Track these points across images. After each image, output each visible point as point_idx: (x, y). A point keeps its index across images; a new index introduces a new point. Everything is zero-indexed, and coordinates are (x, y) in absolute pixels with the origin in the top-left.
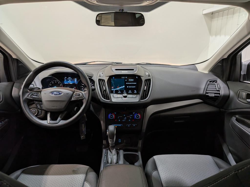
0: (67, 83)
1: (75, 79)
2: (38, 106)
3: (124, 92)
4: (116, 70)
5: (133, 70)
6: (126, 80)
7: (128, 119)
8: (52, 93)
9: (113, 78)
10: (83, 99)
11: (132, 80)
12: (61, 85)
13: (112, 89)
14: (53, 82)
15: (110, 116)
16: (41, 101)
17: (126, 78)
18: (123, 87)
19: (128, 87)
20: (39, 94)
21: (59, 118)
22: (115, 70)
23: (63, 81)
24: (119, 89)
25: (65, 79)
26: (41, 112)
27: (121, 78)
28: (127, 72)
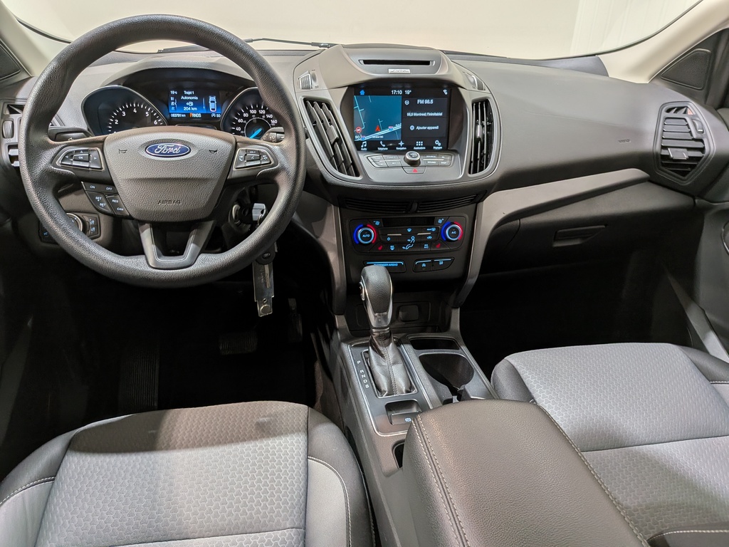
0: (179, 115)
1: (211, 99)
2: (101, 201)
3: (399, 146)
4: (366, 62)
5: (427, 63)
6: (407, 103)
7: (420, 242)
8: (151, 147)
9: (362, 93)
10: (276, 173)
11: (427, 102)
12: (155, 122)
13: (356, 137)
14: (123, 110)
15: (363, 233)
16: (110, 183)
17: (408, 92)
18: (394, 129)
19: (412, 128)
20: (95, 153)
21: (191, 247)
22: (362, 62)
23: (166, 107)
24: (382, 137)
25: (172, 99)
26: (97, 225)
27: (390, 94)
28: (408, 71)
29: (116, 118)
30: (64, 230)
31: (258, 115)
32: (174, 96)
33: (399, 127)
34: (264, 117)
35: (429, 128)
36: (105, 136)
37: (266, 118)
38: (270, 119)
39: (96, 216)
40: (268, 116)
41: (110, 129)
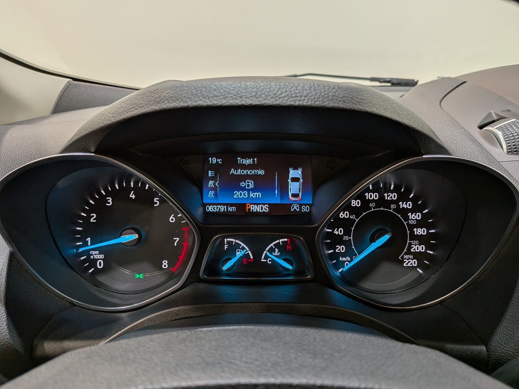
0: (222, 209)
1: (293, 173)
12: (172, 219)
14: (108, 194)
23: (195, 189)
25: (210, 173)
29: (93, 209)
31: (381, 202)
32: (214, 167)
34: (393, 206)
37: (398, 209)
38: (407, 210)
40: (403, 205)
41: (79, 232)
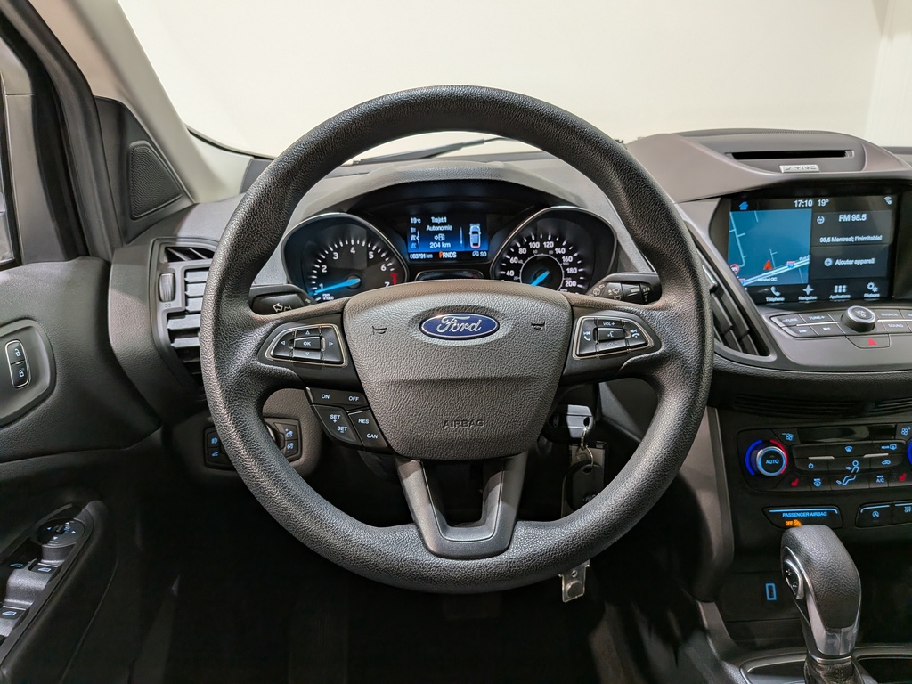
0: (422, 256)
1: (473, 228)
2: (340, 423)
3: (804, 294)
4: (738, 156)
5: (841, 153)
6: (821, 220)
11: (856, 217)
12: (383, 268)
14: (335, 250)
15: (765, 457)
16: (357, 387)
17: (823, 202)
18: (797, 265)
19: (828, 262)
20: (330, 334)
22: (731, 156)
23: (403, 241)
24: (774, 279)
25: (413, 230)
26: (297, 440)
27: (793, 207)
28: (815, 167)
29: (324, 262)
30: (277, 481)
31: (542, 249)
32: (416, 225)
33: (805, 261)
34: (551, 252)
35: (858, 262)
36: (345, 299)
37: (554, 255)
38: (561, 255)
39: (295, 423)
40: (558, 251)
41: (314, 280)
